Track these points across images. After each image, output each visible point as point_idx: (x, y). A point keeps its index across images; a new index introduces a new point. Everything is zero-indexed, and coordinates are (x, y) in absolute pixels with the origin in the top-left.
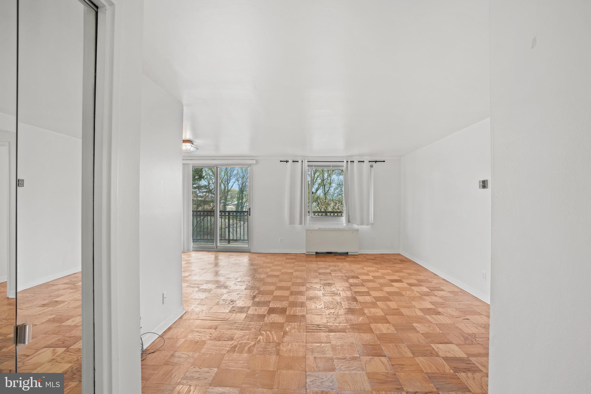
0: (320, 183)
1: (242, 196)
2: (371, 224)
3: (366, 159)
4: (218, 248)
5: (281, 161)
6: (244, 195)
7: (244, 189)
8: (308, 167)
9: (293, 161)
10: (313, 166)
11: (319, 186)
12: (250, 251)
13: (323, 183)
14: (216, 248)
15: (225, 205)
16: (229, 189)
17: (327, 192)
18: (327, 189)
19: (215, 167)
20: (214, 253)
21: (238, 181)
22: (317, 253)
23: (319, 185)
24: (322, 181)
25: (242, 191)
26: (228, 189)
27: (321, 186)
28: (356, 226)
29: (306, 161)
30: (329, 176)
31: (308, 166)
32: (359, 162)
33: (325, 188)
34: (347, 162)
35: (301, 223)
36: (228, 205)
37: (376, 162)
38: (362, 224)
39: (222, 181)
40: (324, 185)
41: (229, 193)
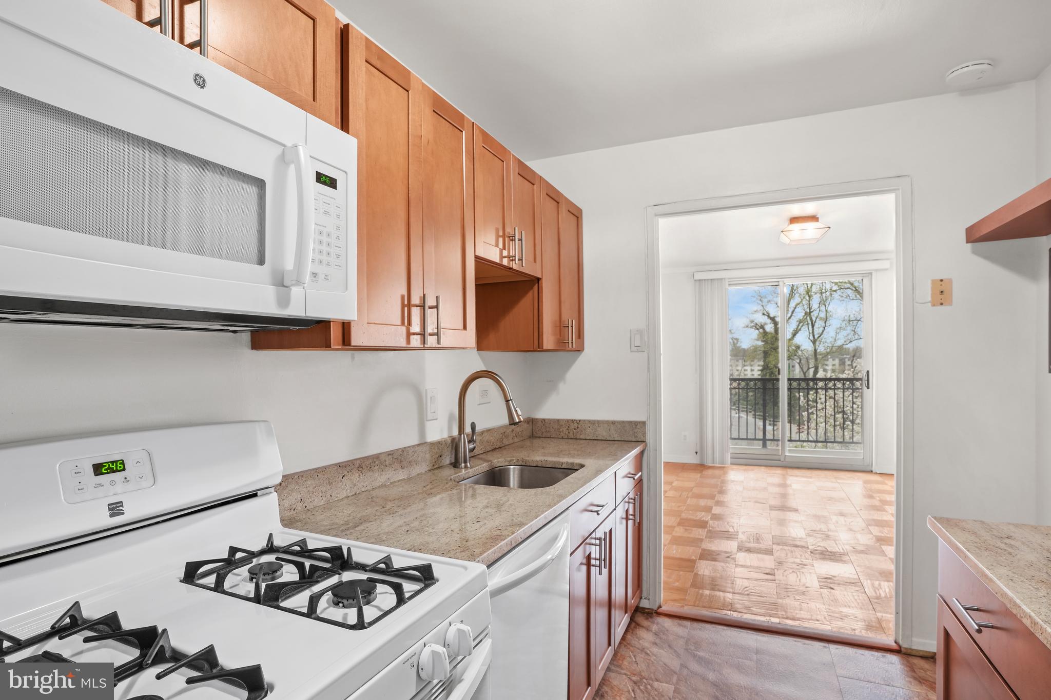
0: (800, 320)
4: (787, 459)
11: (798, 326)
12: (870, 470)
13: (808, 318)
17: (819, 337)
18: (817, 331)
20: (779, 471)
23: (800, 323)
24: (806, 313)
27: (803, 325)
30: (823, 302)
33: (813, 329)
40: (812, 323)
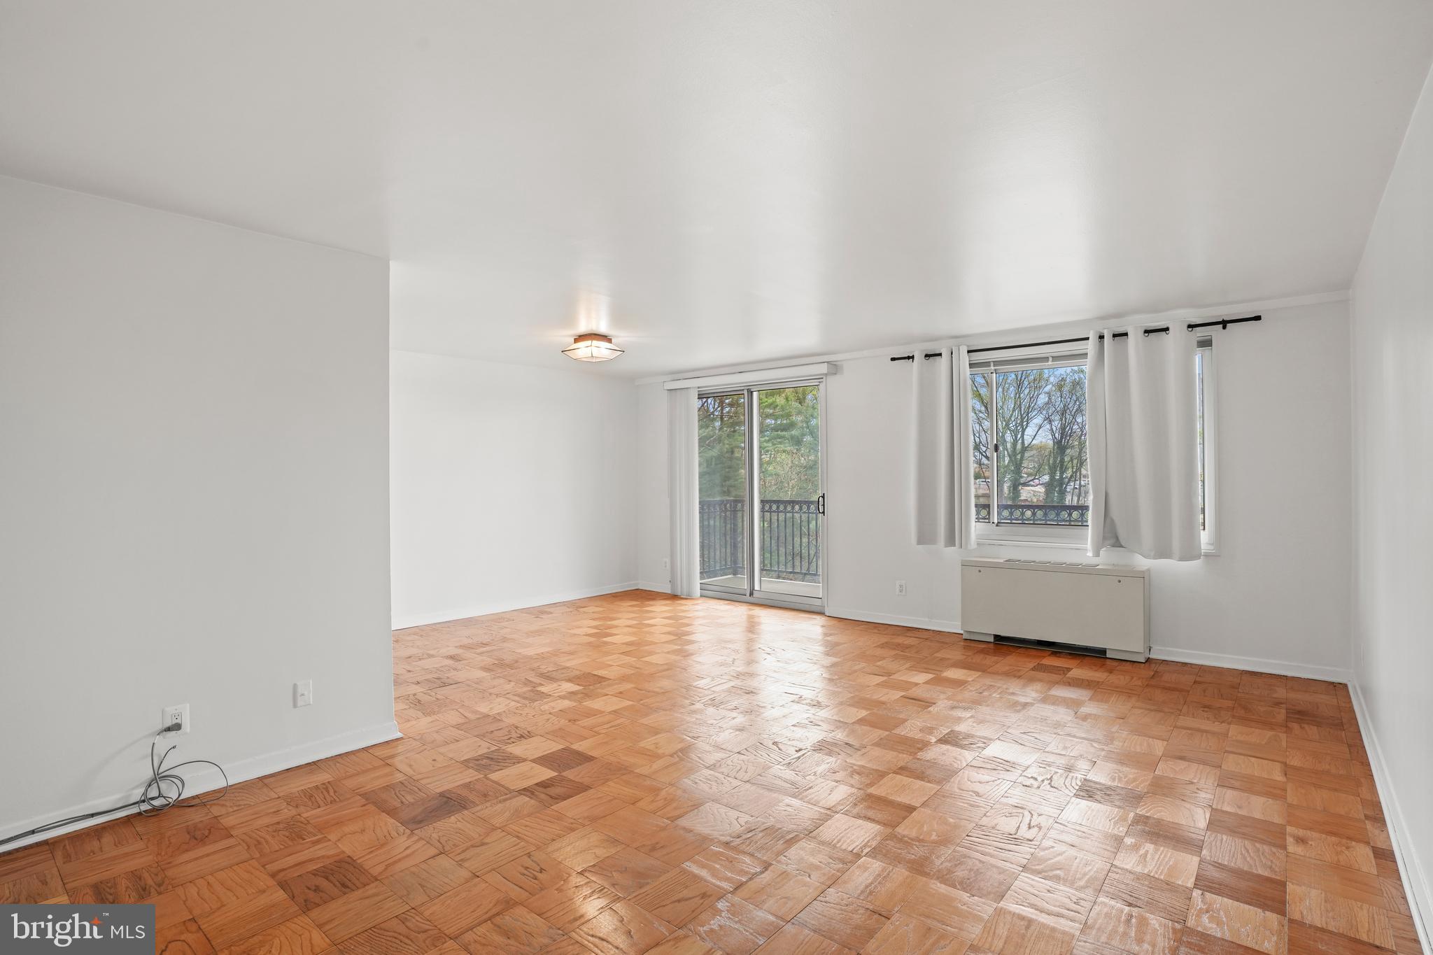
1: (1062, 461)
2: (1207, 555)
3: (1176, 318)
4: (756, 594)
5: (893, 359)
6: (1067, 459)
7: (1068, 442)
8: (970, 368)
9: (927, 356)
10: (992, 364)
12: (823, 611)
14: (751, 594)
15: (1015, 487)
16: (1026, 444)
19: (746, 392)
20: (746, 607)
21: (1050, 422)
22: (997, 638)
25: (1060, 447)
26: (1023, 443)
28: (1143, 562)
29: (964, 350)
31: (971, 365)
32: (1147, 332)
34: (1101, 337)
35: (951, 541)
36: (1025, 484)
37: (1224, 324)
38: (1163, 552)
39: (1007, 425)
41: (1027, 454)
